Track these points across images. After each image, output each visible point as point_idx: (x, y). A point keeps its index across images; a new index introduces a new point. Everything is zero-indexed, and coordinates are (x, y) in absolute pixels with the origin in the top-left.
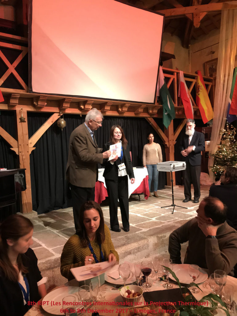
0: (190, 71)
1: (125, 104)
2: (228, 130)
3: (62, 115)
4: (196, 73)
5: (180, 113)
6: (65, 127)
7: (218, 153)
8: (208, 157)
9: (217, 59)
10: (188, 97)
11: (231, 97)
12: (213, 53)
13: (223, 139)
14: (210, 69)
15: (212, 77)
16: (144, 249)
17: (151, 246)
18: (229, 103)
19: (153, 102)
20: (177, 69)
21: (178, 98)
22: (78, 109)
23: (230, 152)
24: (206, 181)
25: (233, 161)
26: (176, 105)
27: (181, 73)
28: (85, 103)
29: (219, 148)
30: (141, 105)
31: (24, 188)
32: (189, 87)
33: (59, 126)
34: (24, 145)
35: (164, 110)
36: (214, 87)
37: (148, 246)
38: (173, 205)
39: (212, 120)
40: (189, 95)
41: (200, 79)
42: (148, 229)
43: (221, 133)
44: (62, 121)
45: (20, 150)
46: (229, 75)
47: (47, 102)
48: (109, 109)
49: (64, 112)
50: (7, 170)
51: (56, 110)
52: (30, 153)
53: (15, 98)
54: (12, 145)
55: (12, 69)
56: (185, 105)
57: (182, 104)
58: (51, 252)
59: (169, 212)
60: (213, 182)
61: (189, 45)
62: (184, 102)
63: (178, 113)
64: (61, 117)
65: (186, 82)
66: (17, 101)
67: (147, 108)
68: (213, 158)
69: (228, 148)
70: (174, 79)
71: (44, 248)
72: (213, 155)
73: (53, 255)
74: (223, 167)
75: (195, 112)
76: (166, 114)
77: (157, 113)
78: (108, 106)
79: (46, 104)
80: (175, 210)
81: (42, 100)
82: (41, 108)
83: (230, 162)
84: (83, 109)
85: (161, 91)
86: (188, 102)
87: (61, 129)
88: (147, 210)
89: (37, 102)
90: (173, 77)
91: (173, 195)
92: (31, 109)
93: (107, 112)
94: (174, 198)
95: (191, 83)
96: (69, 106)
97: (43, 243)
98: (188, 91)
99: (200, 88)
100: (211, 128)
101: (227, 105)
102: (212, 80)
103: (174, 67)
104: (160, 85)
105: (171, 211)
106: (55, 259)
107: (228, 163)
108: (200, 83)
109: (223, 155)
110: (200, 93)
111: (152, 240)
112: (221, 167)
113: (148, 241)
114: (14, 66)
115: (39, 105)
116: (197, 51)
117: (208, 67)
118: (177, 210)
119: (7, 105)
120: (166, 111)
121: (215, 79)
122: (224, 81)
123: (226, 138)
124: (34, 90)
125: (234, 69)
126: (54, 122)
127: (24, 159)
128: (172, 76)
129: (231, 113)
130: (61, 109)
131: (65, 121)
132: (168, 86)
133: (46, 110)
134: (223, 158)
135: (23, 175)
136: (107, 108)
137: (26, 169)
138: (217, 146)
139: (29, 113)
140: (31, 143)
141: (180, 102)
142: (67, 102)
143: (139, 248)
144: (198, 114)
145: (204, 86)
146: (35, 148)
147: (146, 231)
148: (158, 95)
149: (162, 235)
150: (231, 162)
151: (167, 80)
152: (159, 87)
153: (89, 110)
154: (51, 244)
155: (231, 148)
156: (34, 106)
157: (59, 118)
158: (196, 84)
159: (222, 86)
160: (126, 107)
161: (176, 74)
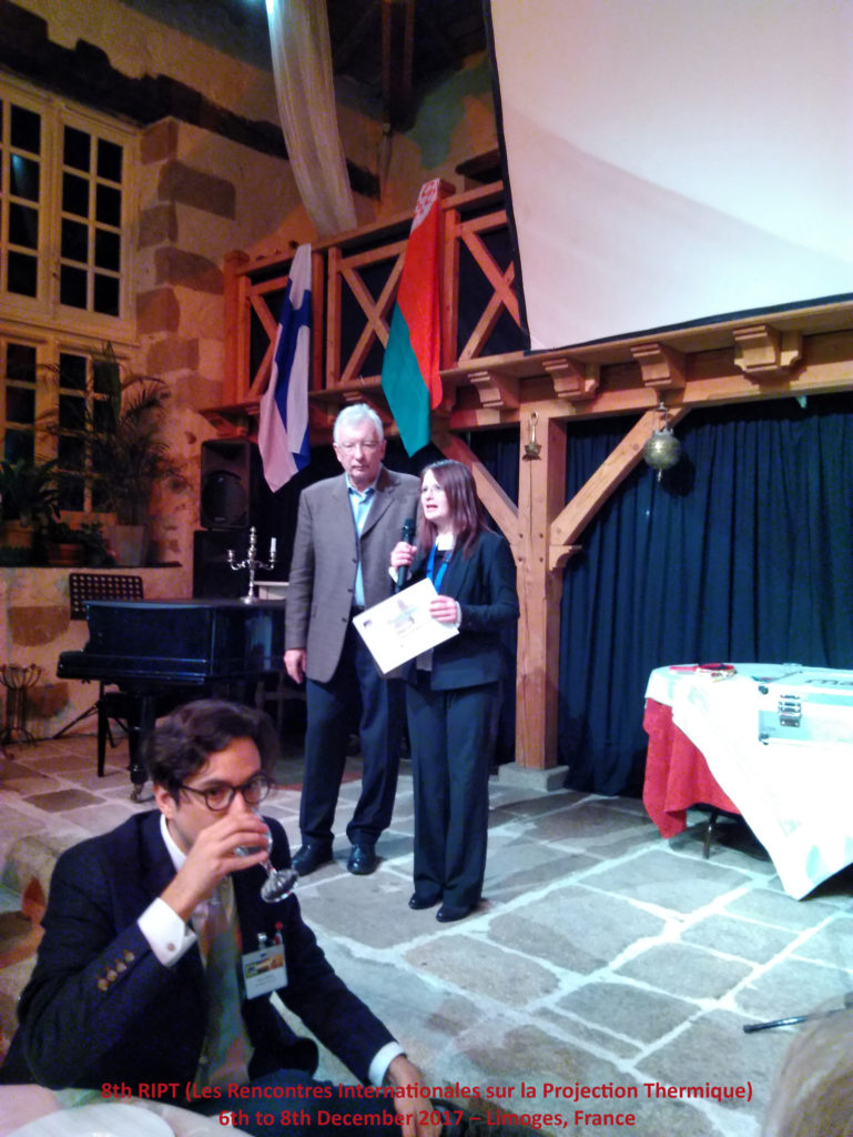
22: (739, 378)
34: (530, 535)
45: (521, 554)
47: (592, 377)
49: (681, 401)
52: (553, 563)
53: (487, 386)
55: (502, 290)
66: (495, 395)
79: (591, 383)
81: (565, 374)
82: (589, 400)
92: (561, 411)
96: (677, 373)
114: (508, 280)
115: (561, 392)
126: (641, 448)
127: (530, 585)
130: (664, 390)
133: (609, 403)
140: (558, 532)
142: (651, 361)
146: (571, 547)
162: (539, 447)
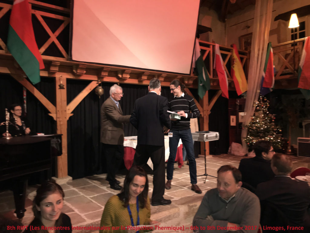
0: (226, 45)
1: (161, 74)
2: (261, 102)
3: (100, 83)
4: (232, 46)
5: (215, 84)
6: (103, 95)
7: (251, 125)
8: (241, 128)
9: (251, 34)
10: (223, 69)
11: (265, 71)
12: (249, 27)
13: (257, 110)
14: (245, 42)
15: (247, 51)
16: (175, 218)
17: (182, 215)
18: (263, 77)
19: (188, 73)
20: (213, 42)
21: (214, 70)
22: (115, 78)
23: (262, 123)
24: (239, 152)
25: (266, 133)
26: (211, 77)
27: (217, 46)
28: (123, 72)
29: (253, 120)
30: (177, 76)
31: (60, 153)
32: (224, 60)
33: (97, 94)
34: (62, 111)
35: (199, 81)
36: (248, 60)
37: (179, 215)
38: (206, 175)
39: (246, 92)
40: (224, 68)
41: (236, 52)
42: (180, 198)
43: (254, 105)
44: (100, 88)
45: (58, 116)
46: (263, 50)
47: (86, 71)
48: (146, 79)
49: (102, 80)
50: (45, 135)
51: (94, 78)
52: (68, 118)
53: (55, 66)
54: (50, 110)
55: (53, 38)
56: (220, 77)
57: (217, 76)
58: (83, 218)
59: (201, 181)
60: (246, 153)
61: (226, 19)
62: (219, 74)
63: (213, 84)
64: (100, 85)
65: (222, 54)
66: (57, 69)
67: (183, 78)
68: (247, 129)
69: (261, 120)
70: (210, 51)
71: (76, 214)
72: (247, 126)
73: (84, 221)
74: (256, 138)
75: (230, 84)
76: (201, 85)
77: (193, 84)
78: (146, 75)
79: (85, 72)
80: (208, 180)
81: (82, 69)
82: (80, 75)
83: (262, 134)
84: (121, 78)
85: (197, 63)
86: (223, 74)
87: (99, 96)
88: (180, 179)
89: (76, 70)
90: (209, 50)
91: (205, 165)
92: (70, 77)
93: (144, 81)
94: (207, 168)
95: (226, 55)
96: (107, 75)
97: (76, 208)
98: (223, 64)
99: (235, 61)
100: (245, 100)
101: (261, 78)
102: (247, 53)
103: (211, 40)
104: (196, 57)
105: (204, 180)
106: (86, 225)
107: (261, 135)
108: (235, 56)
109: (256, 127)
110: (235, 65)
111: (183, 209)
112: (253, 138)
113: (179, 209)
114: (56, 35)
115: (79, 73)
116: (233, 25)
117: (243, 40)
118: (209, 179)
119: (47, 72)
120: (201, 82)
121: (250, 53)
122: (258, 55)
123: (259, 110)
124: (74, 59)
125: (268, 44)
126: (92, 89)
127: (62, 125)
128: (208, 48)
129: (264, 86)
130: (100, 77)
131: (103, 89)
132: (204, 58)
133: (85, 77)
134: (256, 129)
135: (59, 140)
136: (144, 77)
137: (62, 135)
138: (251, 118)
139: (68, 80)
140: (69, 110)
141: (215, 74)
142: (105, 71)
143: (170, 216)
144: (233, 86)
145: (239, 58)
146: (73, 114)
147: (177, 199)
148: (194, 66)
149: (193, 204)
150: (264, 133)
151: (203, 52)
152: (195, 59)
153: (127, 79)
154: (83, 210)
155: (264, 121)
156: (74, 74)
157: (97, 86)
158: (231, 56)
159: (256, 59)
160: (163, 77)
161: (211, 46)
162: (64, 85)
